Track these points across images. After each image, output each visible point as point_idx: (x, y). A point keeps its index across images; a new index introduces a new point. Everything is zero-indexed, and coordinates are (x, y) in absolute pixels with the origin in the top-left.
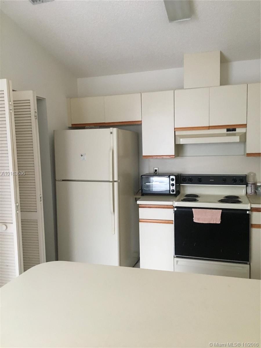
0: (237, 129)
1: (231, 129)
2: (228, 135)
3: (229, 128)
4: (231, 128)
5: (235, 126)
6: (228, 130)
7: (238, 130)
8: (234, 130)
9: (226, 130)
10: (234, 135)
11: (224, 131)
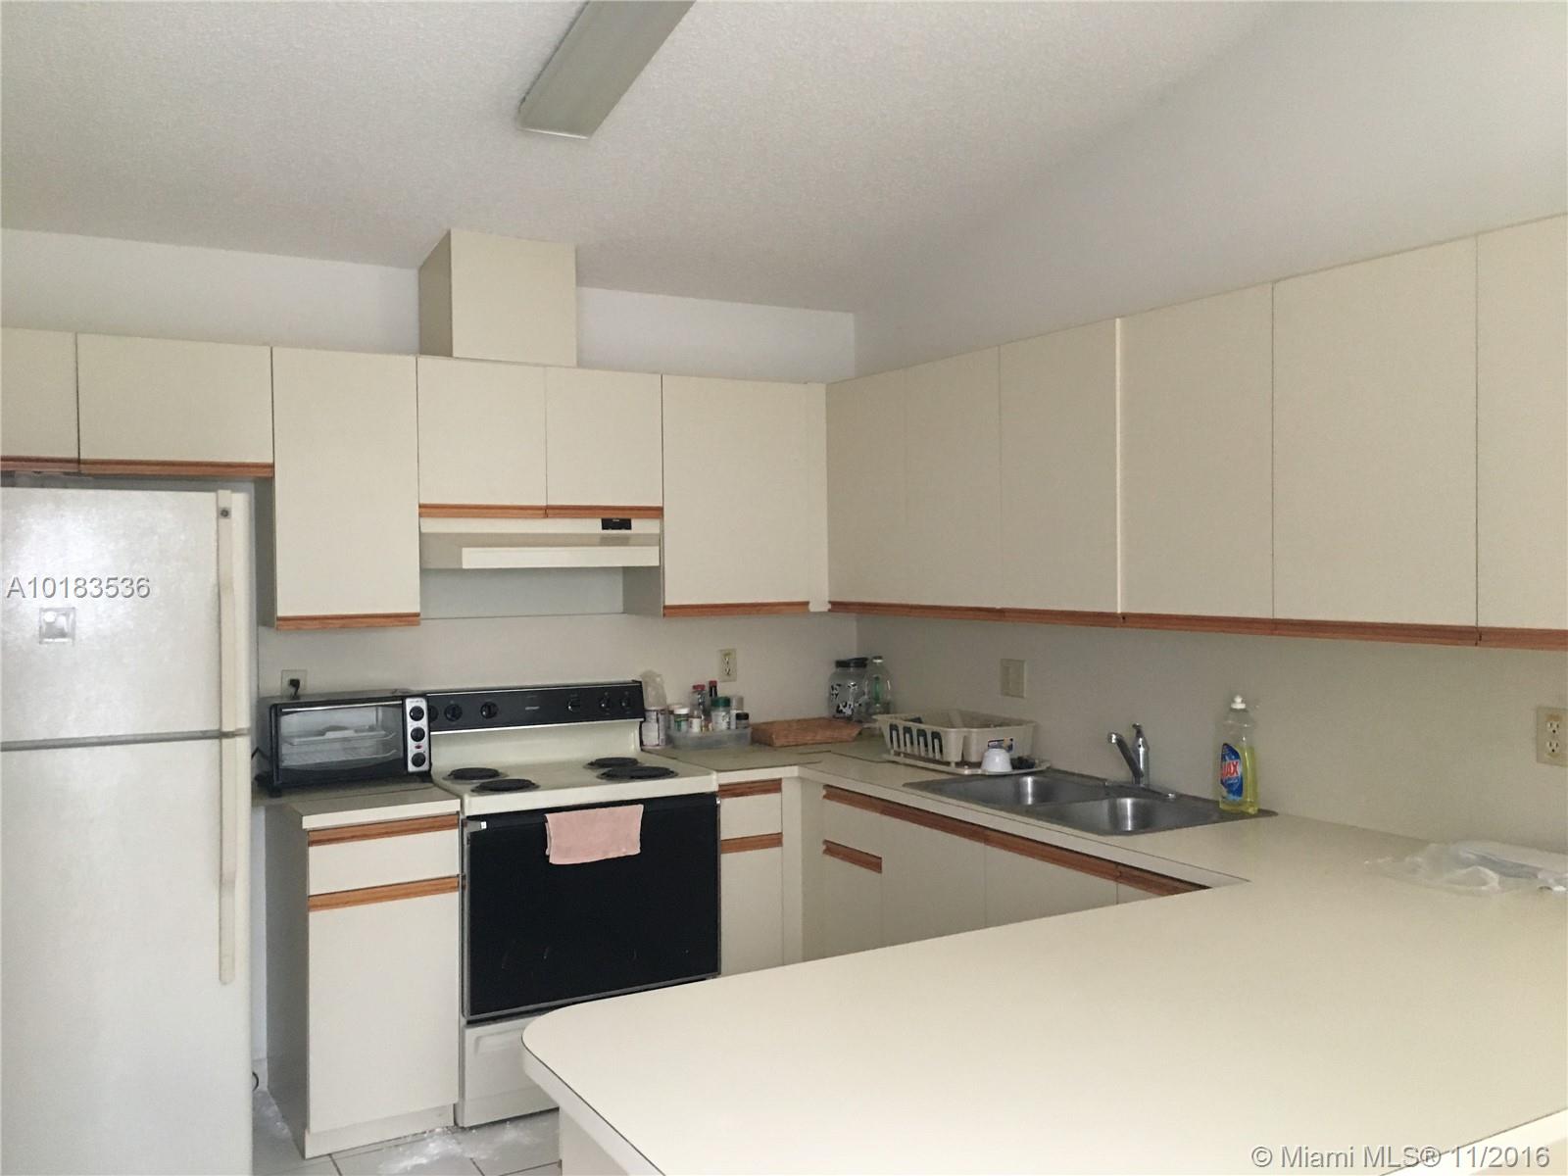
0: (634, 523)
1: (616, 521)
2: (605, 542)
3: (608, 516)
4: (616, 516)
5: (628, 512)
6: (607, 524)
7: (639, 526)
8: (625, 524)
9: (599, 522)
10: (624, 542)
11: (594, 526)
